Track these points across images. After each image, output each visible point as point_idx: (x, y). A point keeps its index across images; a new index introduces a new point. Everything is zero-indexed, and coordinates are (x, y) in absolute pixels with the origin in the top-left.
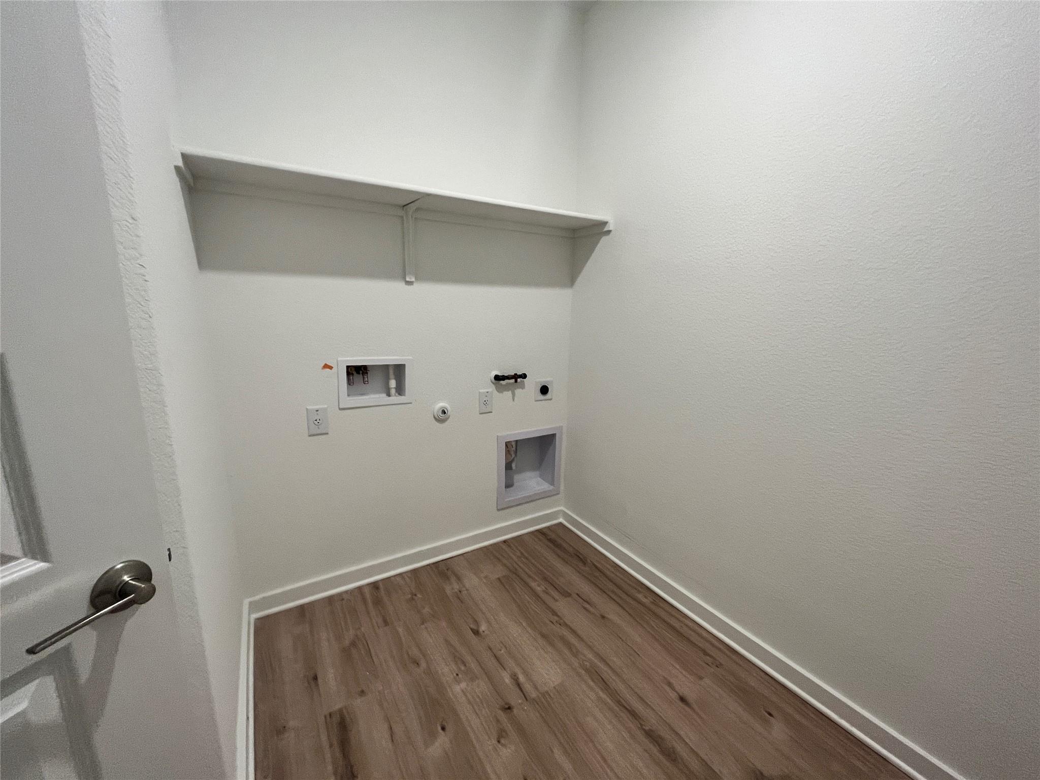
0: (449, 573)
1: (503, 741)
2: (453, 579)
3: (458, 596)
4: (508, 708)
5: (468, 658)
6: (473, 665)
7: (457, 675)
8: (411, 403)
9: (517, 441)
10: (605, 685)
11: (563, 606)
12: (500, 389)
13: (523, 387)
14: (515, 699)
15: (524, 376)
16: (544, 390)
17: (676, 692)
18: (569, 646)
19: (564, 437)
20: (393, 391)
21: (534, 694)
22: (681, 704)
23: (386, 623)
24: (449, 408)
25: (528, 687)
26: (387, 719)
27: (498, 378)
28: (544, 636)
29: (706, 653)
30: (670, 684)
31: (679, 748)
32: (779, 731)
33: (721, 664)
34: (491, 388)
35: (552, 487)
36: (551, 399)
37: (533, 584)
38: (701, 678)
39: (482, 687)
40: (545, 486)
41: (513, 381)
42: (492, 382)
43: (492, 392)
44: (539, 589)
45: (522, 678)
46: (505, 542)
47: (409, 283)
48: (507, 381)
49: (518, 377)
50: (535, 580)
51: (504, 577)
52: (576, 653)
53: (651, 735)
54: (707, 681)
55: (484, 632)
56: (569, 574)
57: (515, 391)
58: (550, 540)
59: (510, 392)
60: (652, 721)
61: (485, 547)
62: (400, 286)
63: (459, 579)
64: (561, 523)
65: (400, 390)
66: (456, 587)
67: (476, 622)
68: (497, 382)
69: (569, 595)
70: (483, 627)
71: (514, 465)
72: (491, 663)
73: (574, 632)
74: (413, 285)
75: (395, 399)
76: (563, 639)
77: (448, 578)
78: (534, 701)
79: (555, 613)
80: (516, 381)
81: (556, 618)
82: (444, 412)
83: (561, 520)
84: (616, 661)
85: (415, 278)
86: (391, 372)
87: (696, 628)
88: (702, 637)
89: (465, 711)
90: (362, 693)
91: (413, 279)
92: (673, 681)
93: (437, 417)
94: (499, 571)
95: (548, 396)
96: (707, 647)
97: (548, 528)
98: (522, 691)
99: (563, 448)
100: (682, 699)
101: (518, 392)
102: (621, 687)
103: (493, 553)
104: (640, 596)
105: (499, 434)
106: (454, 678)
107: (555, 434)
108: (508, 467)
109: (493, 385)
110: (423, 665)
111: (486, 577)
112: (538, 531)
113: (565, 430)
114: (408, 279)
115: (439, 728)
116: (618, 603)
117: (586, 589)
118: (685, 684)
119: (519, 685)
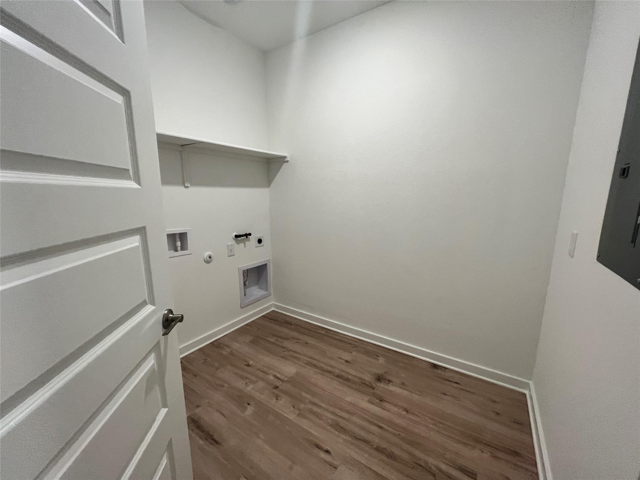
0: (221, 345)
1: (279, 399)
2: (225, 347)
3: (232, 353)
4: (276, 387)
5: (249, 376)
6: (254, 378)
7: (246, 384)
8: (191, 254)
9: (247, 270)
10: (315, 366)
11: (286, 344)
12: (238, 243)
13: (249, 241)
14: (278, 383)
15: (250, 234)
16: (260, 241)
17: (343, 360)
18: (296, 358)
19: (271, 265)
20: (179, 248)
21: (286, 379)
22: (346, 363)
23: (195, 375)
24: (212, 254)
25: (282, 377)
26: (218, 411)
27: (236, 236)
28: (282, 357)
29: (351, 344)
30: (341, 358)
31: (350, 377)
32: (381, 360)
33: (358, 346)
34: (233, 242)
35: (267, 292)
36: (263, 246)
37: (269, 339)
38: (351, 353)
39: (261, 384)
40: (262, 293)
41: (245, 237)
42: (234, 239)
43: (234, 244)
44: (273, 340)
45: (278, 375)
46: (246, 325)
47: (187, 187)
48: (242, 238)
49: (247, 235)
50: (270, 337)
51: (252, 340)
52: (299, 359)
53: (338, 376)
54: (354, 353)
55: (252, 364)
56: (285, 331)
57: (246, 243)
58: (270, 319)
59: (243, 244)
60: (337, 372)
61: (237, 329)
62: (182, 188)
63: (228, 347)
64: (273, 311)
65: (184, 248)
66: (228, 350)
67: (246, 361)
68: (236, 239)
69: (288, 339)
70: (251, 362)
71: (247, 283)
72: (261, 374)
73: (295, 352)
74: (188, 188)
75: (180, 253)
76: (291, 356)
77: (222, 348)
78: (287, 381)
79: (284, 347)
80: (247, 237)
81: (285, 349)
82: (210, 257)
83: (273, 309)
84: (317, 357)
85: (190, 184)
86: (177, 237)
87: (345, 336)
88: (348, 339)
89: (257, 395)
90: (198, 406)
91: (189, 185)
92: (341, 357)
93: (206, 261)
94: (249, 338)
95: (262, 244)
96: (351, 342)
97: (268, 314)
98: (281, 380)
99: (271, 271)
100: (347, 361)
101: (247, 243)
102: (323, 365)
103: (242, 331)
104: (320, 331)
105: (239, 267)
106: (245, 385)
107: (267, 264)
108: (245, 284)
109: (234, 241)
110: (225, 385)
111: (243, 342)
112: (263, 316)
113: (271, 261)
114: (186, 185)
115: (247, 405)
116: (310, 336)
117: (295, 334)
118: (346, 356)
119: (278, 378)
